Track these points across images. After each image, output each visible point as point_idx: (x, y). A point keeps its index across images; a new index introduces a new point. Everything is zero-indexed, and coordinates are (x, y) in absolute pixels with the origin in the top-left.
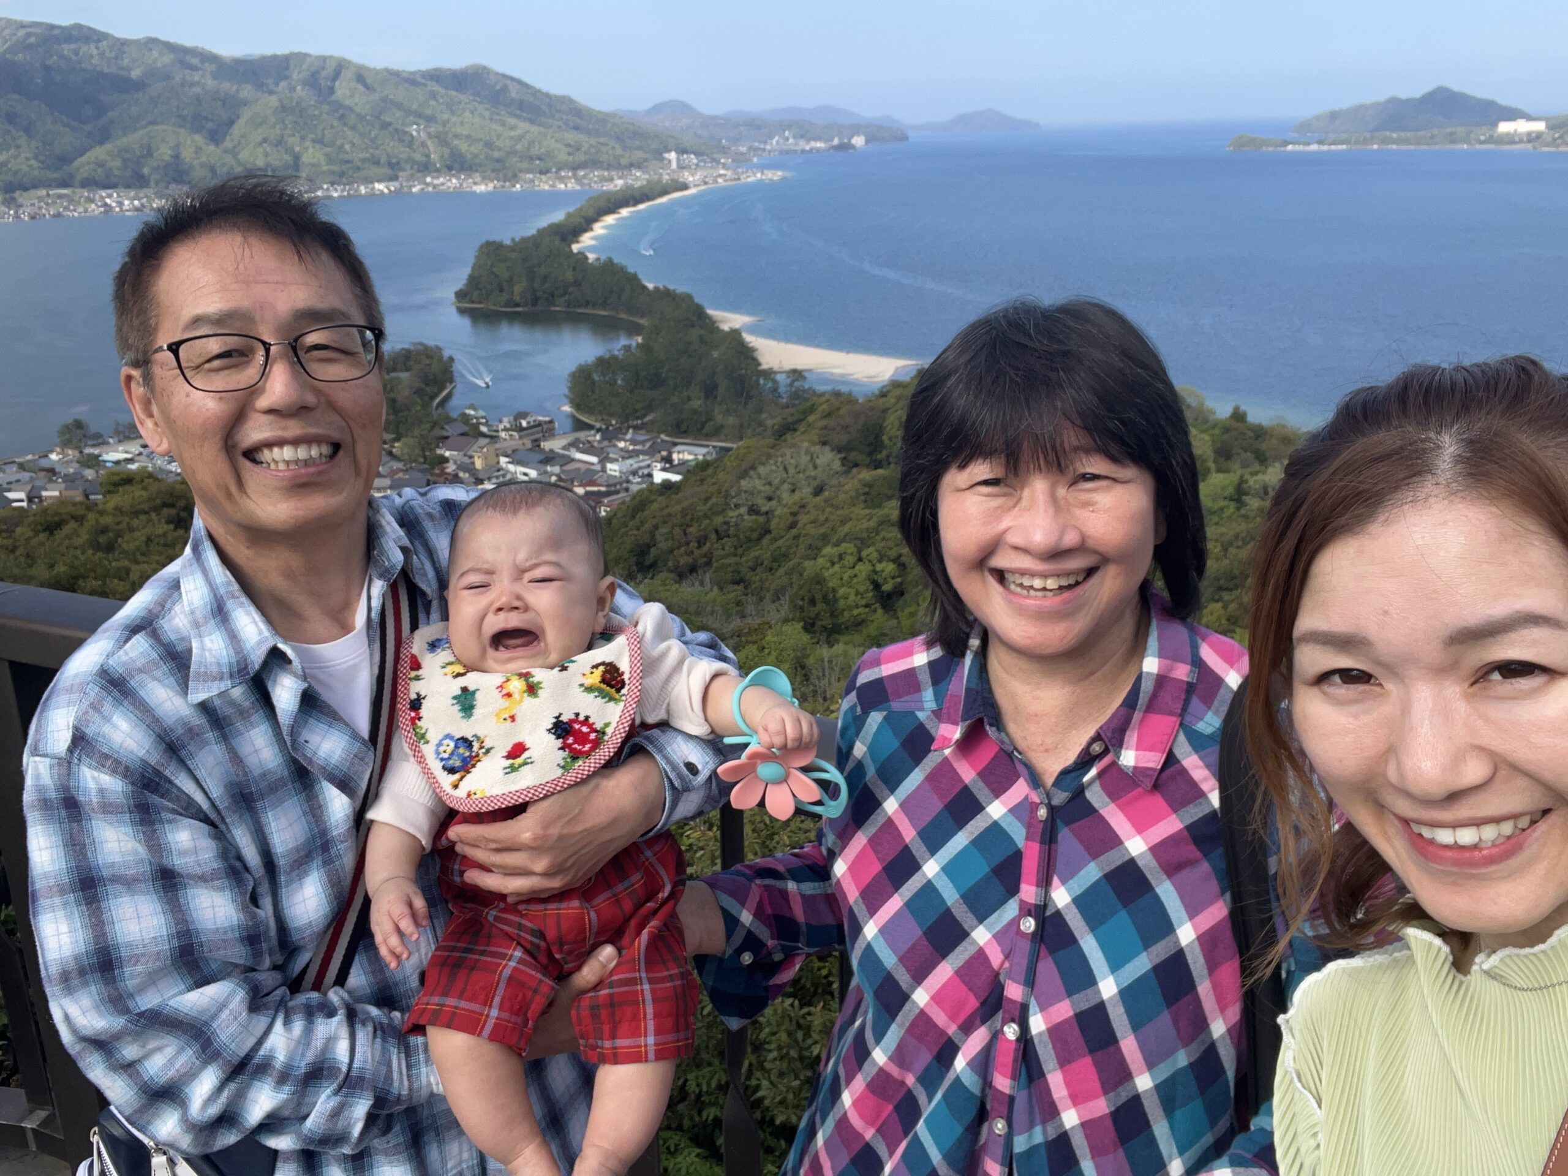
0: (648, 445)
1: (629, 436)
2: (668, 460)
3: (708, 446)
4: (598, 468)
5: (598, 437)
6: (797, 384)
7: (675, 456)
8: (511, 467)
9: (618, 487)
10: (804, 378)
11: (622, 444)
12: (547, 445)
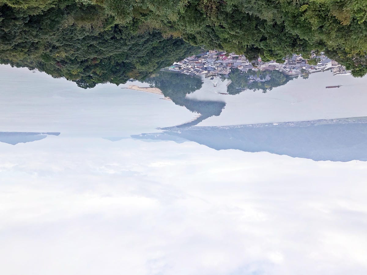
0: (184, 72)
1: (189, 73)
2: (180, 68)
3: (171, 71)
4: (196, 66)
5: (195, 73)
6: (152, 84)
7: (178, 69)
8: (215, 67)
9: (191, 62)
10: (150, 86)
11: (190, 72)
12: (206, 72)
